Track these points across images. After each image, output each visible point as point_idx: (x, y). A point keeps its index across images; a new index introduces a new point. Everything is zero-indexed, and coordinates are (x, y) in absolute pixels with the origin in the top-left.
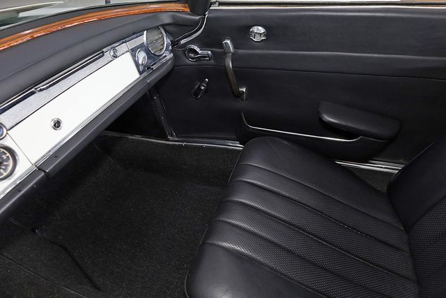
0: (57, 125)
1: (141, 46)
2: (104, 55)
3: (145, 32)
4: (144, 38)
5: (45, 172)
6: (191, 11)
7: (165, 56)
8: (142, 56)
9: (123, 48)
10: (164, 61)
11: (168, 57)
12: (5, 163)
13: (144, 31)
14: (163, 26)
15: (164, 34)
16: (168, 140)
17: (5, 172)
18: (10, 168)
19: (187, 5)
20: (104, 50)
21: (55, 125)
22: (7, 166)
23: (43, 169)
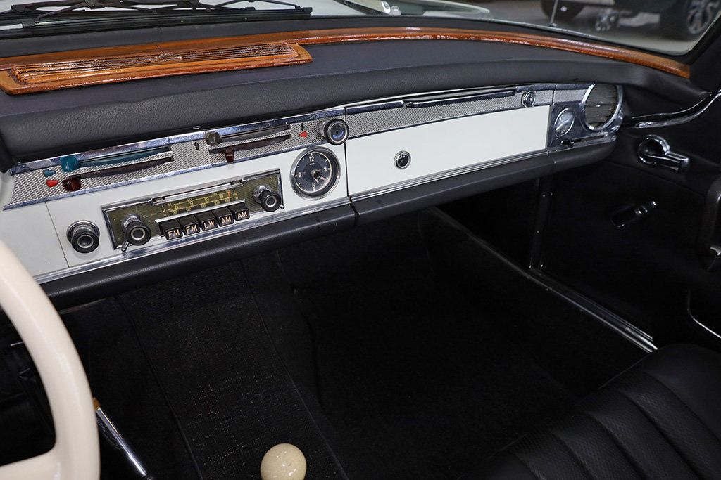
0: (403, 161)
1: (573, 106)
2: (513, 94)
3: (592, 86)
4: (584, 95)
5: (356, 213)
6: (691, 78)
7: (603, 136)
8: (564, 120)
9: (546, 96)
10: (596, 141)
11: (606, 140)
12: (322, 178)
13: (591, 83)
14: (627, 87)
15: (620, 101)
16: (527, 270)
17: (316, 188)
18: (323, 186)
19: (688, 67)
20: (518, 88)
21: (400, 160)
22: (322, 182)
23: (357, 209)
